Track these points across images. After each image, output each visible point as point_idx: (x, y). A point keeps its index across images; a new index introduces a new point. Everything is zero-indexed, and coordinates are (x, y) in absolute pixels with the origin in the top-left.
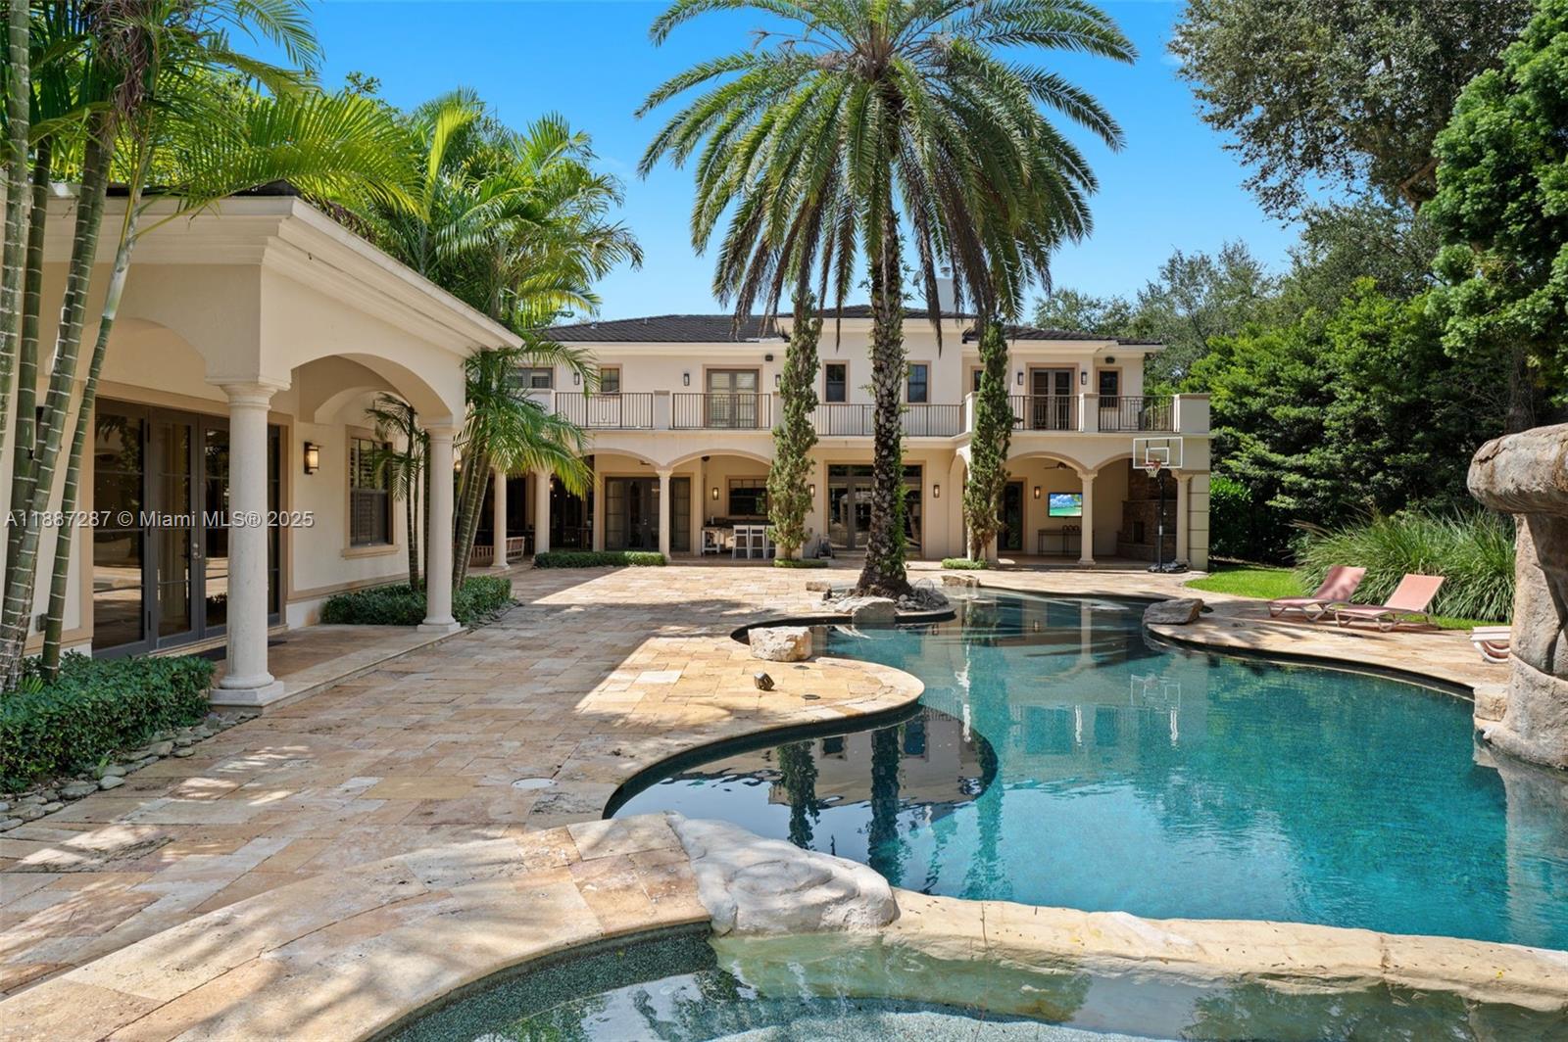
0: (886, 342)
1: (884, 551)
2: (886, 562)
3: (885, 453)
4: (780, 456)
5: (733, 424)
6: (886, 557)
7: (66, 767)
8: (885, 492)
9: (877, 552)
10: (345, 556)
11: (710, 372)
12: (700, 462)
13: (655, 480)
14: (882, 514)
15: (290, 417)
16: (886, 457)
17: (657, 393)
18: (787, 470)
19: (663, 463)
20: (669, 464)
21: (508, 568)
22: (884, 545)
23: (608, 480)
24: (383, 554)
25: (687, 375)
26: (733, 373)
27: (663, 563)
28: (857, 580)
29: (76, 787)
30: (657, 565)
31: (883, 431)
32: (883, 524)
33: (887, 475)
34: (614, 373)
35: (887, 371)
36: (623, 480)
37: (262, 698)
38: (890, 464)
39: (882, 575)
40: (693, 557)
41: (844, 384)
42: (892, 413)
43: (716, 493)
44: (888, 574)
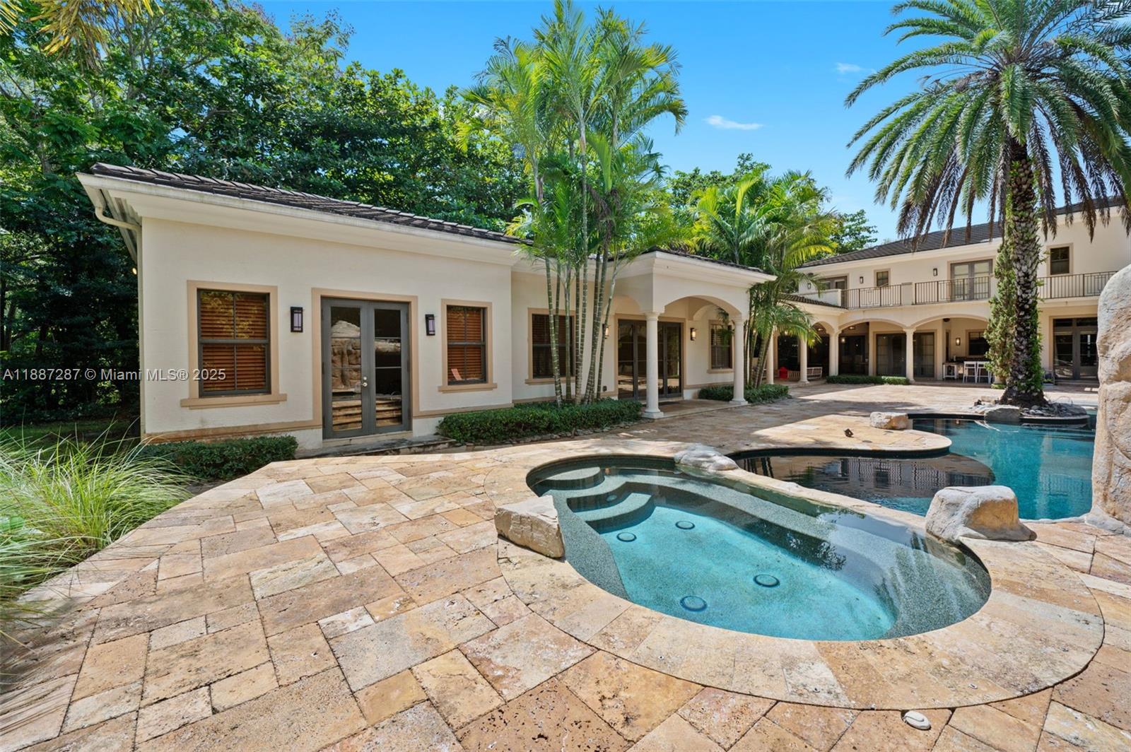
0: (1022, 242)
1: (1020, 377)
2: (1022, 384)
3: (1022, 314)
4: (995, 316)
5: (972, 297)
6: (1022, 381)
7: (598, 425)
8: (1022, 339)
9: (1016, 377)
10: (709, 372)
11: (953, 266)
12: (941, 322)
13: (904, 335)
14: (1020, 353)
15: (684, 319)
16: (1023, 316)
17: (903, 284)
18: (1000, 325)
19: (908, 325)
20: (913, 325)
21: (808, 382)
22: (1021, 373)
23: (878, 336)
24: (728, 372)
25: (936, 269)
26: (971, 264)
27: (907, 383)
28: (1002, 395)
29: (598, 430)
30: (903, 384)
31: (1020, 299)
32: (1020, 359)
33: (1024, 328)
34: (885, 274)
35: (1022, 261)
36: (888, 336)
37: (655, 416)
38: (1026, 320)
39: (1018, 393)
40: (936, 381)
41: (1068, 261)
42: (1028, 288)
43: (958, 341)
44: (1024, 392)
